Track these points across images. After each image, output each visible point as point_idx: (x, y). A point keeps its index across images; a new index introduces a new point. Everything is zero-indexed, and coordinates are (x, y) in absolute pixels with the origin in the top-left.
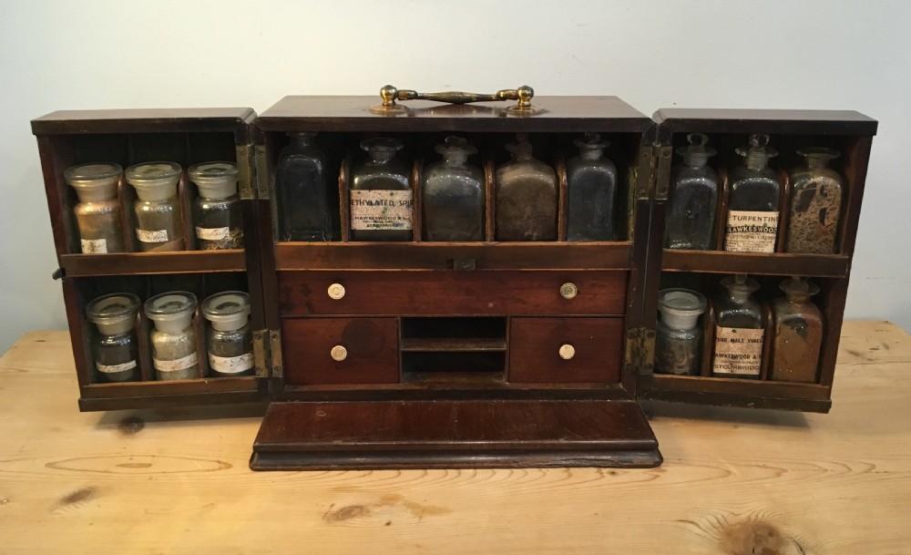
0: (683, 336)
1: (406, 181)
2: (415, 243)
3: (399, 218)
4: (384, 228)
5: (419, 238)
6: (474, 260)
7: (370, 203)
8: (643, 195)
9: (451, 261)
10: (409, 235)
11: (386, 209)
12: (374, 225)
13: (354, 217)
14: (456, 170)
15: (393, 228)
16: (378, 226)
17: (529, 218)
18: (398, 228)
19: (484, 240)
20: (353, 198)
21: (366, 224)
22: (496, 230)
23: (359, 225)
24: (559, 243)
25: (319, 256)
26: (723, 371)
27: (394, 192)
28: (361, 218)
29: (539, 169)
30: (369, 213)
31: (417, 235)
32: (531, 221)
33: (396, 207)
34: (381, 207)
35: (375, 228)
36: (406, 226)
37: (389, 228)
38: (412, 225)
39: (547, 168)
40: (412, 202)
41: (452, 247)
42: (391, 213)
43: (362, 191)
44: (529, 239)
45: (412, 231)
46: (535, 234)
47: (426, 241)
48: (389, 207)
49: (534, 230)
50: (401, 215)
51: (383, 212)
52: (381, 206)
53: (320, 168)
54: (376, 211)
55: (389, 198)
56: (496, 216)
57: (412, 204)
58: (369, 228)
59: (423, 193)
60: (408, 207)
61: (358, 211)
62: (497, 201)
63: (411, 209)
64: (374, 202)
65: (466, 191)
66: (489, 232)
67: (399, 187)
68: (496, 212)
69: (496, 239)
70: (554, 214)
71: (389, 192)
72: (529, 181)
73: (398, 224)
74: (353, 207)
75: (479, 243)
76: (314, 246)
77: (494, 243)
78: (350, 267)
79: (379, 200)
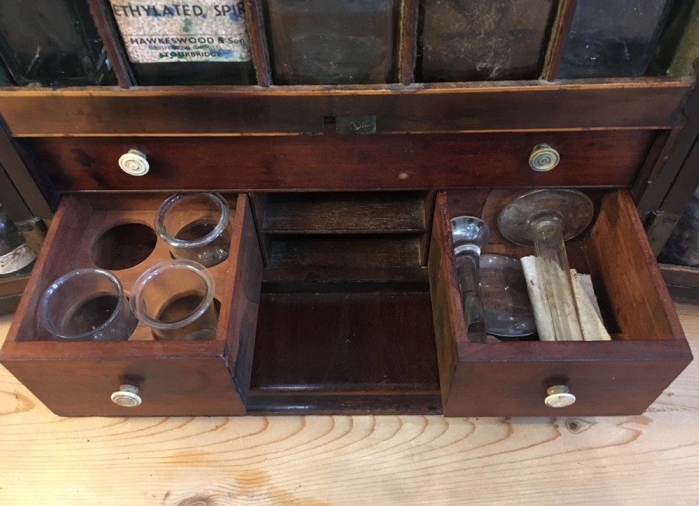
2: (257, 89)
3: (221, 40)
4: (195, 59)
5: (267, 77)
6: (374, 118)
7: (152, 11)
9: (330, 120)
10: (246, 72)
11: (188, 23)
12: (173, 55)
13: (127, 39)
15: (211, 59)
16: (181, 55)
17: (489, 35)
18: (223, 59)
19: (392, 78)
21: (156, 53)
22: (419, 61)
23: (142, 54)
24: (544, 84)
25: (82, 113)
28: (142, 41)
30: (157, 29)
31: (264, 71)
32: (492, 42)
33: (209, 20)
34: (178, 20)
35: (175, 59)
36: (237, 54)
37: (204, 59)
38: (250, 51)
41: (330, 98)
42: (202, 29)
44: (482, 76)
45: (250, 63)
46: (497, 66)
47: (282, 84)
48: (195, 20)
49: (497, 57)
50: (222, 33)
51: (186, 29)
52: (176, 17)
54: (170, 27)
56: (420, 31)
57: (242, 10)
58: (165, 60)
60: (235, 17)
61: (131, 28)
63: (241, 21)
64: (160, 8)
66: (405, 65)
68: (421, 24)
69: (420, 76)
70: (544, 23)
73: (219, 53)
74: (121, 20)
75: (384, 90)
76: (63, 97)
77: (415, 88)
78: (144, 132)
79: (170, 5)
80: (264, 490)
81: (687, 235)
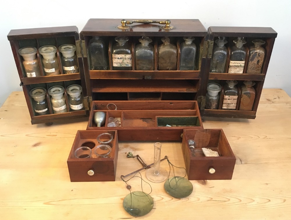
0: (214, 98)
1: (129, 52)
2: (132, 71)
4: (123, 66)
5: (134, 69)
6: (151, 76)
7: (118, 58)
8: (204, 56)
9: (144, 76)
10: (131, 68)
11: (123, 60)
12: (120, 65)
13: (113, 63)
14: (145, 48)
15: (126, 66)
16: (121, 65)
17: (168, 63)
18: (127, 66)
19: (154, 70)
20: (113, 57)
21: (117, 65)
22: (158, 67)
23: (115, 65)
24: (177, 71)
25: (103, 74)
26: (225, 108)
27: (126, 55)
28: (116, 63)
29: (172, 48)
30: (118, 61)
31: (134, 68)
33: (127, 60)
34: (122, 60)
35: (120, 66)
36: (130, 65)
37: (124, 66)
38: (132, 65)
39: (174, 47)
40: (132, 58)
41: (144, 72)
42: (125, 61)
43: (116, 55)
44: (168, 70)
45: (132, 67)
46: (170, 68)
47: (136, 70)
48: (124, 60)
50: (128, 62)
51: (123, 61)
53: (102, 46)
54: (120, 61)
55: (124, 57)
56: (158, 62)
57: (131, 58)
58: (118, 66)
59: (135, 55)
60: (130, 59)
61: (114, 61)
62: (158, 58)
63: (131, 60)
64: (120, 58)
65: (149, 55)
66: (156, 68)
67: (127, 53)
68: (158, 61)
69: (158, 69)
70: (176, 62)
71: (124, 55)
72: (168, 52)
73: (127, 65)
74: (113, 60)
75: (153, 71)
76: (101, 72)
77: (157, 71)
78: (113, 78)
79: (121, 57)
80: (129, 147)
81: (210, 103)
